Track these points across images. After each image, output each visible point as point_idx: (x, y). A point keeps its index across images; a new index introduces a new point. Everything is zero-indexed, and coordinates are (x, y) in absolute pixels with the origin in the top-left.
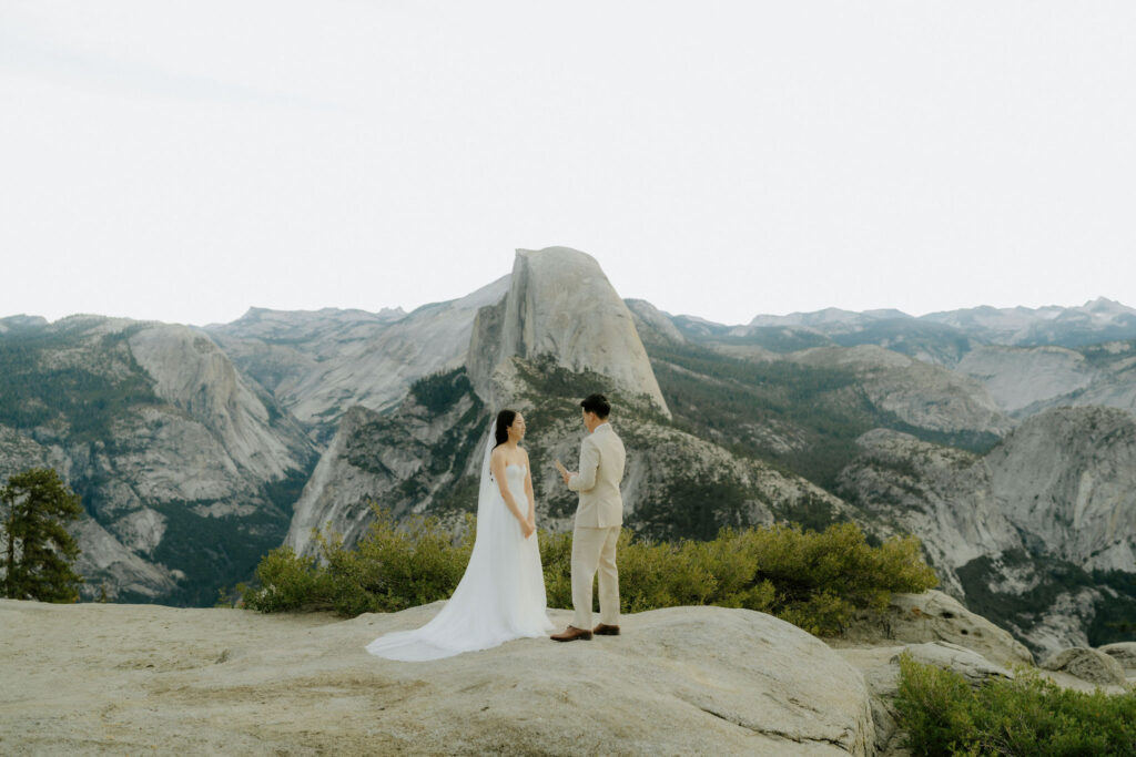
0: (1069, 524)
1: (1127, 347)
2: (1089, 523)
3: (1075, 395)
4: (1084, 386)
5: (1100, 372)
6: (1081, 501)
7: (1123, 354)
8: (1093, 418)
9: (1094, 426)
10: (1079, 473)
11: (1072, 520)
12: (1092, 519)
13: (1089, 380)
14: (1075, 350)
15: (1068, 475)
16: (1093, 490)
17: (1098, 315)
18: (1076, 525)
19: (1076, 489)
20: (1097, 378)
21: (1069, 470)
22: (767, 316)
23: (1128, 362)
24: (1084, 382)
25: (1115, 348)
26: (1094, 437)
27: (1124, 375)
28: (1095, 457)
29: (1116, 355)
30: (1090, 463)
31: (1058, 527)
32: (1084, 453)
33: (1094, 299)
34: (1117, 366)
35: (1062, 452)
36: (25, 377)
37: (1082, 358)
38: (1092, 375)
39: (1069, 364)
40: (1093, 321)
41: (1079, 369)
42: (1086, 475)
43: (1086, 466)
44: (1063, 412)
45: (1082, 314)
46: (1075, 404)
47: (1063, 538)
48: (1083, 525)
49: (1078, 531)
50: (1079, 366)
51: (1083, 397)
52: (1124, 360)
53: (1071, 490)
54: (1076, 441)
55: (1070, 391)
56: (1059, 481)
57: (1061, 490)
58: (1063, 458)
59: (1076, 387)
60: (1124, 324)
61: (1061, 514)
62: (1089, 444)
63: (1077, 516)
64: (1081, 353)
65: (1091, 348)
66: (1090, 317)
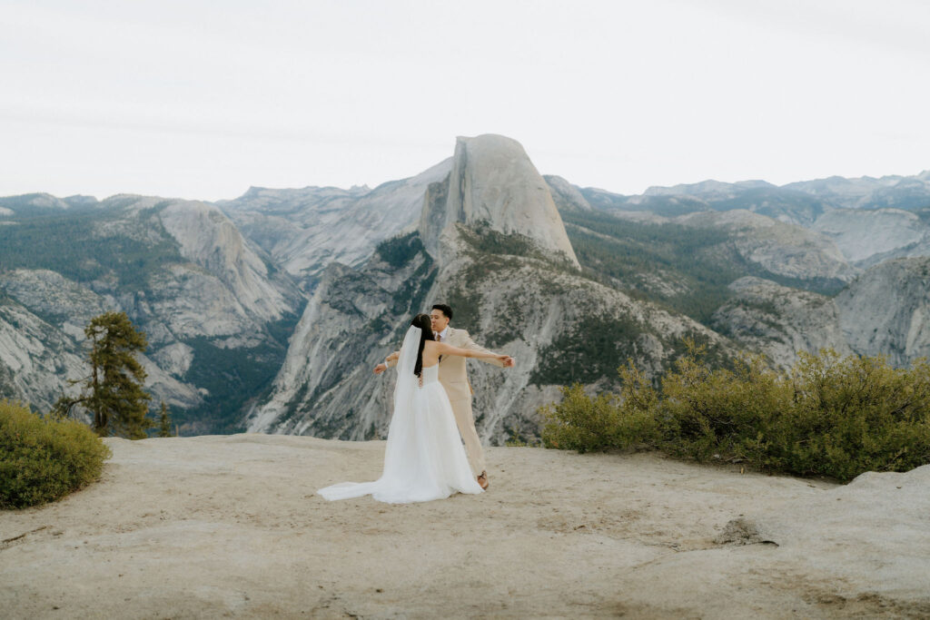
0: (902, 351)
2: (919, 351)
3: (909, 248)
4: (917, 241)
6: (912, 333)
8: (925, 266)
9: (925, 273)
10: (911, 310)
11: (905, 348)
12: (921, 347)
13: (921, 236)
14: (911, 212)
15: (902, 312)
16: (922, 325)
18: (908, 352)
19: (908, 324)
20: (928, 234)
21: (903, 308)
22: (657, 187)
24: (917, 237)
26: (925, 281)
28: (925, 298)
30: (921, 303)
31: (892, 354)
32: (916, 294)
35: (898, 294)
36: (83, 243)
37: (916, 218)
38: (924, 231)
39: (905, 223)
40: (927, 187)
41: (913, 227)
42: (917, 313)
43: (917, 306)
44: (900, 262)
45: (917, 181)
46: (909, 256)
47: (897, 362)
48: (913, 352)
49: (909, 357)
50: (914, 225)
51: (916, 249)
53: (904, 324)
54: (910, 285)
55: (905, 245)
56: (895, 317)
57: (896, 324)
58: (898, 299)
59: (911, 241)
61: (895, 344)
62: (920, 287)
63: (909, 346)
64: (916, 214)
65: (924, 210)
66: (923, 184)
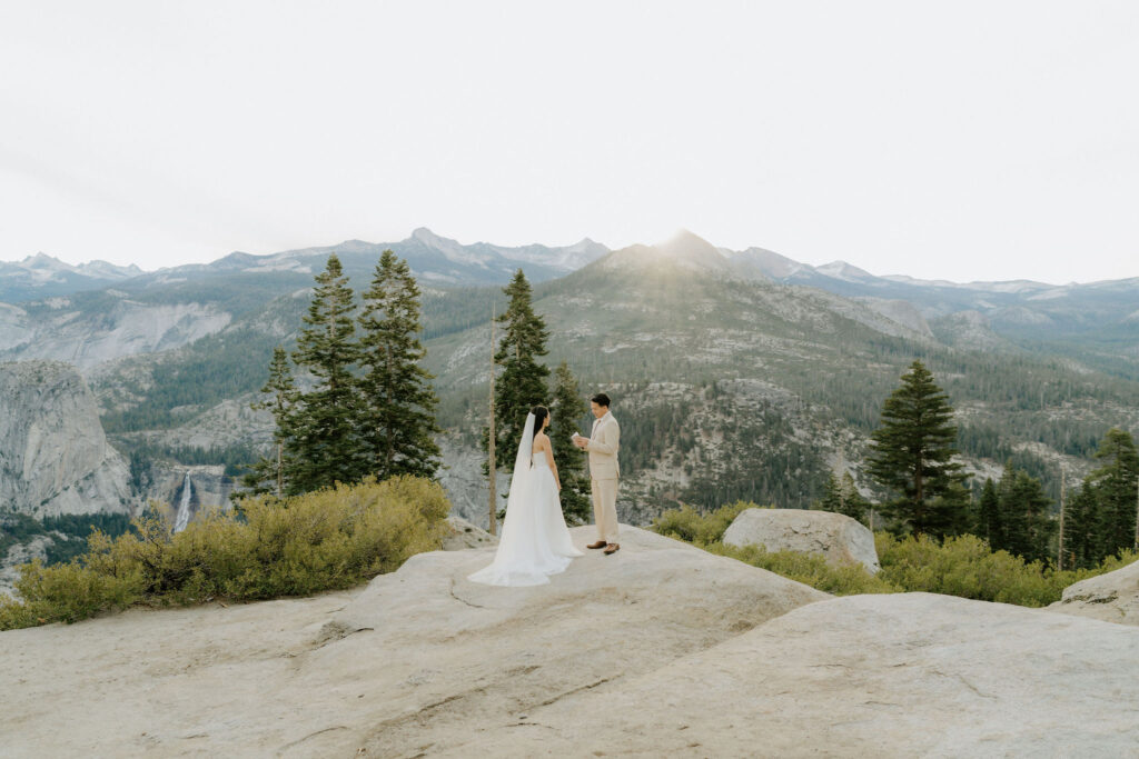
0: (18, 476)
1: (67, 303)
2: (39, 473)
3: (18, 350)
4: (28, 342)
5: (42, 327)
6: (30, 453)
7: (64, 309)
8: (39, 372)
9: (40, 380)
10: (27, 426)
11: (22, 472)
12: (40, 469)
13: (32, 335)
14: (18, 306)
15: (16, 429)
16: (41, 443)
17: (39, 271)
18: (26, 477)
19: (24, 442)
20: (40, 333)
21: (17, 424)
23: (70, 316)
24: (27, 336)
25: (56, 303)
26: (40, 390)
27: (65, 329)
28: (42, 409)
29: (57, 310)
30: (38, 415)
31: (8, 481)
32: (31, 406)
33: (34, 254)
34: (59, 321)
35: (9, 408)
37: (24, 313)
38: (34, 329)
39: (11, 319)
40: (34, 277)
41: (21, 324)
42: (34, 428)
43: (34, 419)
44: (9, 367)
45: (22, 269)
46: (19, 359)
47: (13, 490)
48: (32, 476)
49: (28, 483)
50: (22, 321)
51: (27, 351)
52: (65, 316)
53: (19, 442)
54: (23, 395)
55: (14, 346)
56: (7, 436)
57: (9, 445)
58: (10, 413)
59: (20, 342)
60: (64, 281)
61: (11, 468)
62: (36, 397)
63: (26, 468)
64: (23, 308)
65: (33, 304)
66: (30, 273)
